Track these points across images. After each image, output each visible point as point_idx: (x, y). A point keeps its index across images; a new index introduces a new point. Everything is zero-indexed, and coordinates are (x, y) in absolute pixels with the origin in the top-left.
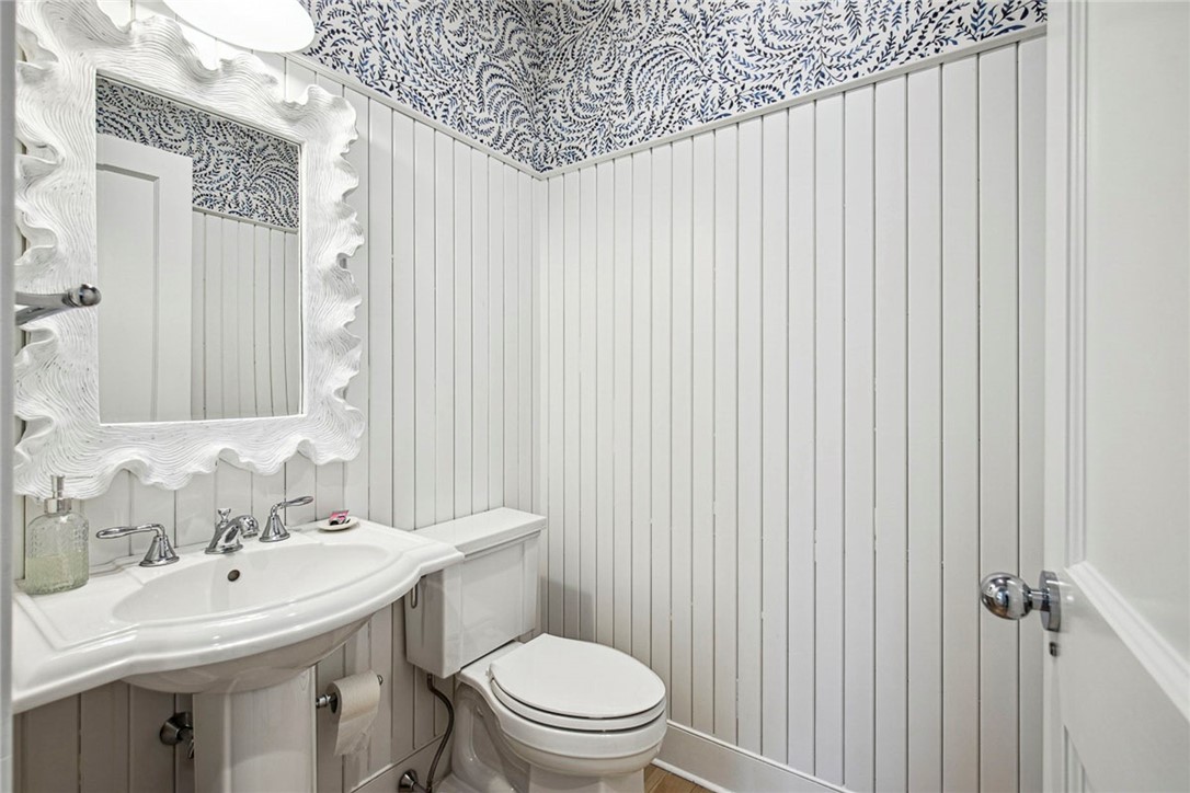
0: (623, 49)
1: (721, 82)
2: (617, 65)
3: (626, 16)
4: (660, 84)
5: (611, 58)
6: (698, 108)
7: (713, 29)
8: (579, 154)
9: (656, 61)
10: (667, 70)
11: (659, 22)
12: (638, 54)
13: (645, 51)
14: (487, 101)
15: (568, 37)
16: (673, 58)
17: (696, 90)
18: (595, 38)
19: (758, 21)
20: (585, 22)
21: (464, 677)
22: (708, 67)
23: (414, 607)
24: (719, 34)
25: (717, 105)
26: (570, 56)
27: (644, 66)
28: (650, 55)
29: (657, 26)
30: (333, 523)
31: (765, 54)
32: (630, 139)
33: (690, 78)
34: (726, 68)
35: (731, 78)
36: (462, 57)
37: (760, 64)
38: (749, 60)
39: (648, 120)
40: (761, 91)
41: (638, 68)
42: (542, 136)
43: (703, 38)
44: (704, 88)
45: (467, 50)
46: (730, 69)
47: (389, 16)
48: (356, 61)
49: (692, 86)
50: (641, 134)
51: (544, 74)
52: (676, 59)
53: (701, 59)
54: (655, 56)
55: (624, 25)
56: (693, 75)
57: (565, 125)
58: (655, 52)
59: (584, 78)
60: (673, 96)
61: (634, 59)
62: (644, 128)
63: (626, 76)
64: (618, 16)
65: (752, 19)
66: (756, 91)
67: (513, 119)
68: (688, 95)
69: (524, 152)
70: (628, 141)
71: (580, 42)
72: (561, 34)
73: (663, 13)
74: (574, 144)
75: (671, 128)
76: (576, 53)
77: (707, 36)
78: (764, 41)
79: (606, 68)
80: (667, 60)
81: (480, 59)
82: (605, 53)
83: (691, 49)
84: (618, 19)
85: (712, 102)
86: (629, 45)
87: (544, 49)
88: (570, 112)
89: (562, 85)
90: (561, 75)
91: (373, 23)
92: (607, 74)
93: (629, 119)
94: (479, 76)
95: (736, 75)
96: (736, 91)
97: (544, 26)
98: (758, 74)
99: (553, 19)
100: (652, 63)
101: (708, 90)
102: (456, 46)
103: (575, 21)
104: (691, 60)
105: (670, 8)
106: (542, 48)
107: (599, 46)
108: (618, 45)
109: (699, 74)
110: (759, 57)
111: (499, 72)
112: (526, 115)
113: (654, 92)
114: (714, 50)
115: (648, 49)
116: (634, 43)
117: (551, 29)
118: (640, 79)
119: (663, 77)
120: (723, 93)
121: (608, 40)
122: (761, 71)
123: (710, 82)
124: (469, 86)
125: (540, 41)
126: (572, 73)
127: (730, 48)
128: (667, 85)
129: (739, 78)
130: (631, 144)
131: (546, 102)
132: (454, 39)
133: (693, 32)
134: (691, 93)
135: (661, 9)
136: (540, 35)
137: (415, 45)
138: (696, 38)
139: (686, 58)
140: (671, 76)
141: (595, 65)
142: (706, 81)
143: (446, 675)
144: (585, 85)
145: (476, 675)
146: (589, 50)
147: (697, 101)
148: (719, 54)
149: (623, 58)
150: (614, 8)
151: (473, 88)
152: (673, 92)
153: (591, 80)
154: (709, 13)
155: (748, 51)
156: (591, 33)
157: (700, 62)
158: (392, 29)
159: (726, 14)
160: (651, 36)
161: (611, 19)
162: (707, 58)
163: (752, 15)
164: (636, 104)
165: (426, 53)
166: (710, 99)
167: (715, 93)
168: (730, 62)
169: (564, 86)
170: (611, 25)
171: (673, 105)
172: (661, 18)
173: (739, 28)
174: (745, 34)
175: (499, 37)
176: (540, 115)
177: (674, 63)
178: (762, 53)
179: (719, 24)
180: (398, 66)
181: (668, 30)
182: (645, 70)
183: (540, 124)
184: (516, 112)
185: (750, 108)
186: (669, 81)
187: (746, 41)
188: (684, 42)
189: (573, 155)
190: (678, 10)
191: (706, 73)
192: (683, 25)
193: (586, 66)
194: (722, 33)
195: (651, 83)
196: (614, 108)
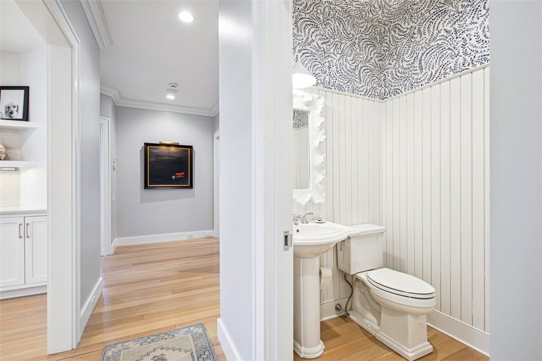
0: (418, 48)
1: (464, 56)
2: (415, 55)
3: (419, 35)
4: (435, 60)
5: (413, 53)
6: (453, 67)
7: (460, 34)
8: (399, 91)
9: (433, 51)
10: (438, 54)
11: (434, 35)
12: (425, 50)
13: (428, 48)
14: (362, 80)
15: (394, 47)
16: (441, 49)
17: (451, 61)
18: (406, 46)
19: (482, 28)
20: (401, 40)
21: (357, 276)
22: (458, 50)
23: (341, 250)
24: (463, 36)
25: (462, 65)
26: (395, 54)
27: (427, 54)
28: (431, 49)
29: (433, 37)
30: (320, 220)
31: (486, 42)
32: (421, 83)
33: (449, 56)
34: (466, 50)
35: (468, 53)
36: (354, 67)
37: (483, 46)
38: (477, 45)
39: (429, 75)
40: (484, 57)
41: (425, 55)
42: (383, 86)
43: (455, 39)
44: (455, 59)
45: (356, 64)
46: (468, 50)
47: (331, 63)
48: (322, 81)
49: (450, 59)
50: (426, 81)
51: (384, 62)
52: (442, 49)
53: (454, 48)
54: (433, 49)
55: (418, 39)
56: (450, 55)
57: (393, 81)
58: (432, 48)
59: (401, 62)
60: (441, 64)
61: (423, 52)
62: (428, 78)
63: (419, 59)
64: (415, 36)
65: (479, 28)
66: (481, 58)
67: (372, 82)
68: (448, 63)
69: (376, 94)
70: (420, 84)
71: (399, 48)
72: (391, 46)
73: (436, 32)
74: (397, 87)
75: (440, 76)
76: (397, 53)
77: (457, 38)
78: (485, 36)
79: (410, 57)
80: (438, 50)
81: (360, 66)
82: (410, 51)
83: (449, 44)
84: (415, 37)
85: (459, 65)
86: (420, 47)
87: (384, 53)
88: (395, 76)
89: (391, 66)
90: (391, 61)
91: (327, 68)
92: (411, 59)
93: (420, 76)
94: (360, 72)
95: (471, 52)
96: (471, 59)
97: (384, 45)
98: (482, 50)
99: (388, 41)
100: (431, 52)
101: (457, 60)
102: (352, 64)
103: (397, 40)
104: (449, 49)
105: (439, 29)
106: (383, 53)
107: (407, 49)
108: (416, 47)
109: (453, 54)
110: (483, 43)
111: (366, 68)
112: (377, 80)
113: (432, 64)
114: (460, 44)
115: (429, 47)
116: (423, 45)
117: (386, 45)
118: (426, 59)
119: (436, 57)
120: (465, 60)
121: (411, 46)
122: (484, 49)
123: (458, 57)
124: (356, 76)
125: (382, 50)
126: (396, 61)
127: (468, 41)
128: (438, 60)
129: (473, 53)
130: (422, 85)
131: (385, 73)
132: (350, 62)
133: (450, 37)
134: (449, 62)
135: (435, 30)
136: (382, 48)
137: (339, 70)
138: (451, 40)
139: (447, 48)
140: (440, 56)
141: (405, 57)
142: (456, 56)
143: (352, 273)
144: (401, 65)
145: (362, 276)
146: (403, 51)
147: (452, 65)
148: (463, 45)
149: (418, 52)
150: (414, 33)
151: (357, 77)
152: (441, 62)
153: (404, 62)
154: (458, 28)
155: (477, 41)
156: (404, 44)
157: (453, 49)
158: (332, 67)
159: (466, 28)
160: (430, 42)
161: (413, 38)
162: (457, 47)
163: (479, 26)
164: (424, 69)
165: (342, 71)
166: (458, 63)
167: (461, 60)
168: (468, 47)
169: (392, 66)
170: (413, 40)
171: (441, 68)
172: (435, 34)
173: (472, 33)
174: (476, 34)
175: (366, 55)
176: (382, 78)
177: (441, 51)
178: (484, 41)
179: (463, 32)
180: (334, 78)
181: (438, 38)
182: (428, 55)
183: (382, 81)
184: (373, 80)
185: (478, 65)
186: (439, 58)
187: (476, 37)
188: (446, 42)
189: (396, 92)
190: (443, 30)
191: (457, 53)
192: (446, 35)
193: (402, 57)
194: (464, 35)
195: (431, 60)
196: (414, 72)
